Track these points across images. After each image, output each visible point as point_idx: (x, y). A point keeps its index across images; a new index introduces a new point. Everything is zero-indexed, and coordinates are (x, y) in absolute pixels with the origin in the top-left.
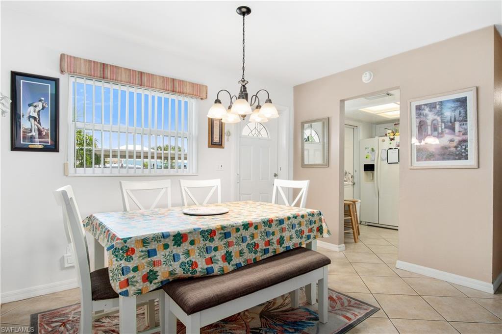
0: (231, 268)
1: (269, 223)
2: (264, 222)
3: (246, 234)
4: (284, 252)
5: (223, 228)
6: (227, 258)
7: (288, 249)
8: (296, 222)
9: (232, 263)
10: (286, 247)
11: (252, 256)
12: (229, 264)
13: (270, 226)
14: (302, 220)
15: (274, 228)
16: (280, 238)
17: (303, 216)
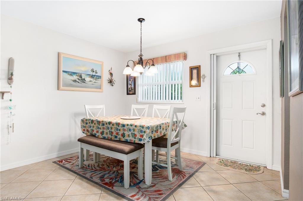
0: (101, 137)
1: (118, 124)
2: (116, 124)
3: (110, 126)
4: (124, 141)
5: (103, 121)
6: (102, 133)
7: (127, 141)
8: (131, 128)
9: (103, 135)
10: (126, 140)
11: (110, 136)
12: (102, 135)
13: (119, 126)
14: (135, 128)
15: (120, 128)
16: (123, 134)
17: (136, 126)
